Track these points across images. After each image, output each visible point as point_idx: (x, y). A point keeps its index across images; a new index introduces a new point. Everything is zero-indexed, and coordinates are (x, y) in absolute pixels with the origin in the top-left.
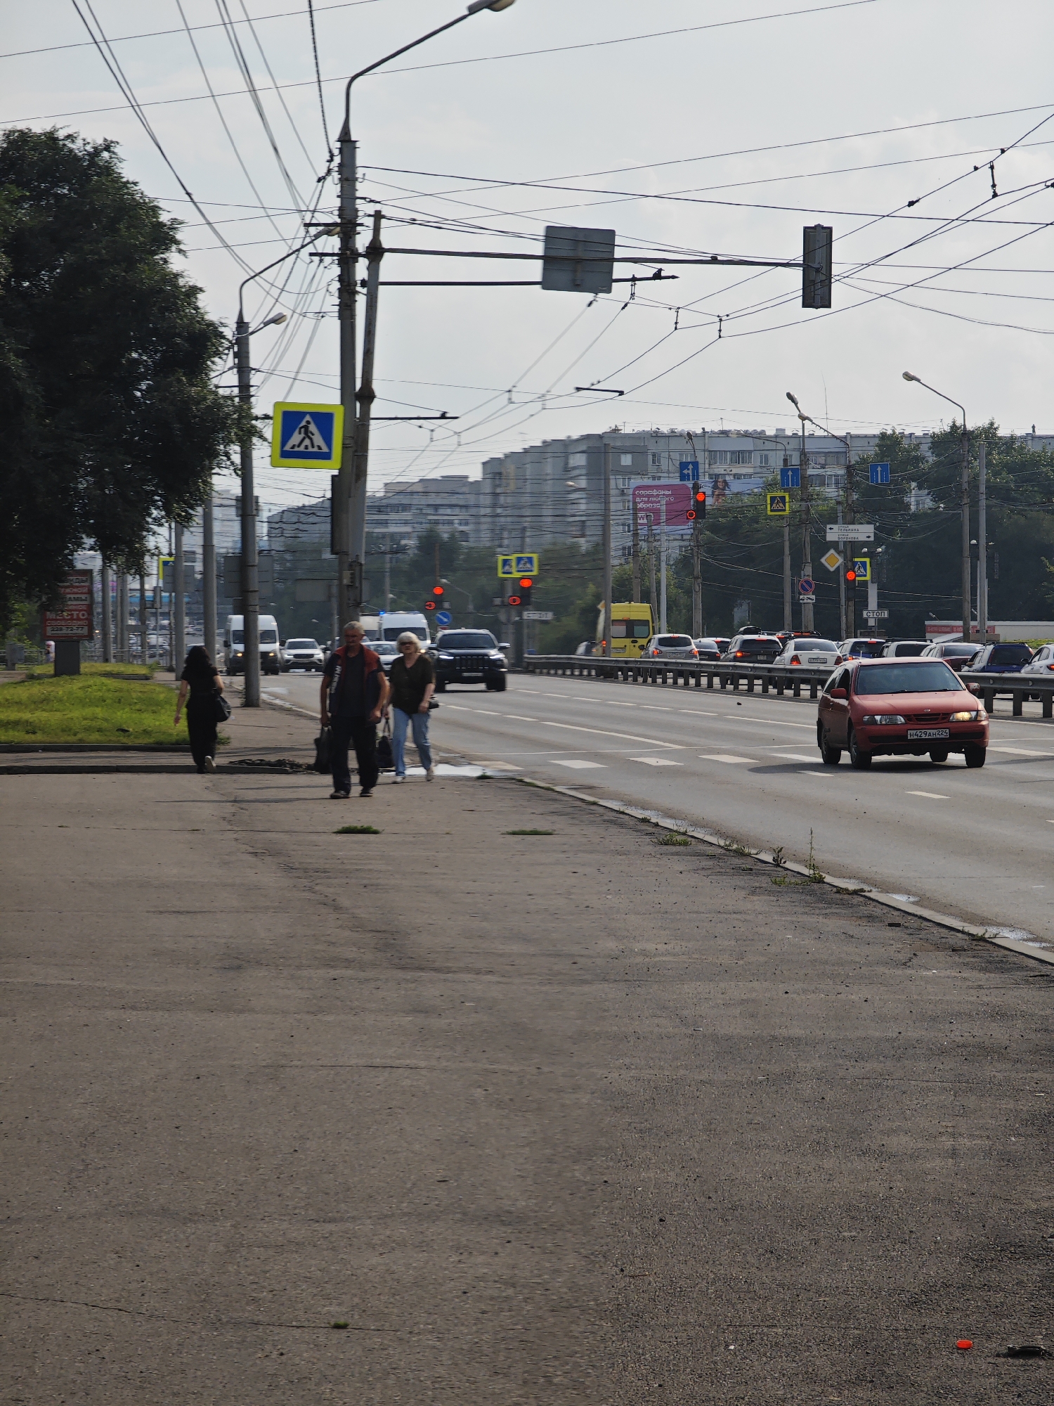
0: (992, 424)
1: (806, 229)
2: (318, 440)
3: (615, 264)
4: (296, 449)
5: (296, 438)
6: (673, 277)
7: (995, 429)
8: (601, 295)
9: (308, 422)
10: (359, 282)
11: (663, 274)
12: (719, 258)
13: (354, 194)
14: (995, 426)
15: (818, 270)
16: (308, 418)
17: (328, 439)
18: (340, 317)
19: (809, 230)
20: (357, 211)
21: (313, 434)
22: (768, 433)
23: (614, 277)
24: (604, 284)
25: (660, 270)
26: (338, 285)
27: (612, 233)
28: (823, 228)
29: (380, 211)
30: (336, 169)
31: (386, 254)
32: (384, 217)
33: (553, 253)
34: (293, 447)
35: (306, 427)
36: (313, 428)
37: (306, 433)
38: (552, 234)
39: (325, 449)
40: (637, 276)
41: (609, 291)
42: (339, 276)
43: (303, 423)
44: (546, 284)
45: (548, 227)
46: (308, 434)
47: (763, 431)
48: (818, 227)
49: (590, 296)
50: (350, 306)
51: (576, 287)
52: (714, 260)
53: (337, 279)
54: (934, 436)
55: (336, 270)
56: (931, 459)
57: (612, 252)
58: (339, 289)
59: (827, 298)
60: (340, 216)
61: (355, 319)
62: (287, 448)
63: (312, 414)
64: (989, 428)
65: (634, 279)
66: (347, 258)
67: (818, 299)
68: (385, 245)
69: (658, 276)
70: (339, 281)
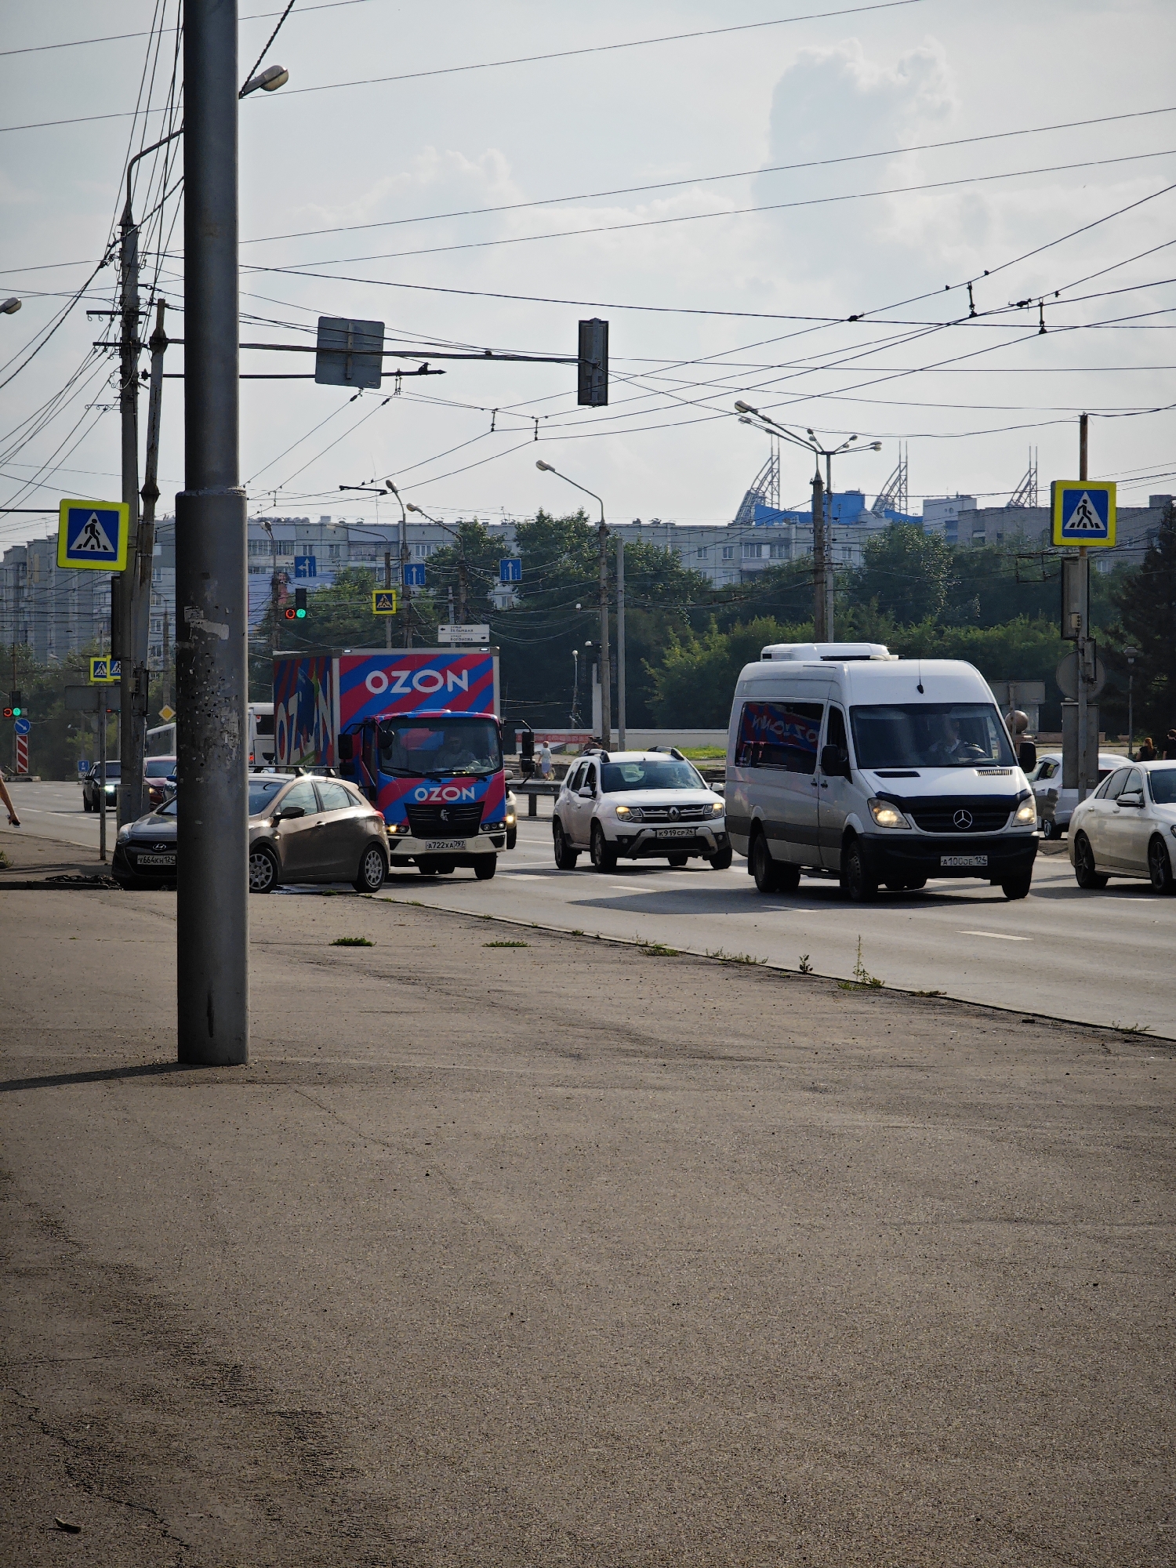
0: (581, 513)
1: (581, 323)
2: (104, 539)
3: (385, 358)
4: (83, 549)
5: (82, 537)
6: (440, 372)
7: (585, 519)
8: (366, 390)
9: (95, 521)
10: (140, 374)
11: (429, 368)
12: (493, 353)
13: (136, 281)
14: (585, 516)
15: (594, 366)
16: (94, 516)
17: (114, 538)
18: (122, 411)
19: (585, 324)
20: (138, 299)
21: (99, 534)
22: (312, 521)
23: (383, 372)
24: (373, 379)
25: (426, 364)
26: (119, 376)
27: (381, 326)
28: (601, 322)
29: (163, 300)
30: (118, 254)
31: (170, 345)
32: (167, 306)
33: (325, 346)
34: (80, 547)
35: (92, 527)
36: (99, 526)
37: (92, 532)
38: (327, 326)
39: (111, 549)
40: (402, 370)
41: (377, 385)
42: (121, 367)
43: (90, 522)
44: (321, 377)
45: (321, 319)
46: (94, 533)
47: (307, 519)
48: (595, 322)
49: (355, 390)
50: (133, 399)
51: (346, 381)
52: (488, 355)
53: (119, 370)
54: (519, 526)
55: (118, 361)
56: (516, 550)
57: (381, 345)
58: (120, 380)
59: (604, 396)
60: (121, 303)
61: (137, 412)
62: (74, 547)
63: (98, 512)
64: (579, 519)
65: (399, 374)
66: (129, 347)
67: (595, 395)
68: (169, 336)
69: (423, 371)
70: (121, 373)
